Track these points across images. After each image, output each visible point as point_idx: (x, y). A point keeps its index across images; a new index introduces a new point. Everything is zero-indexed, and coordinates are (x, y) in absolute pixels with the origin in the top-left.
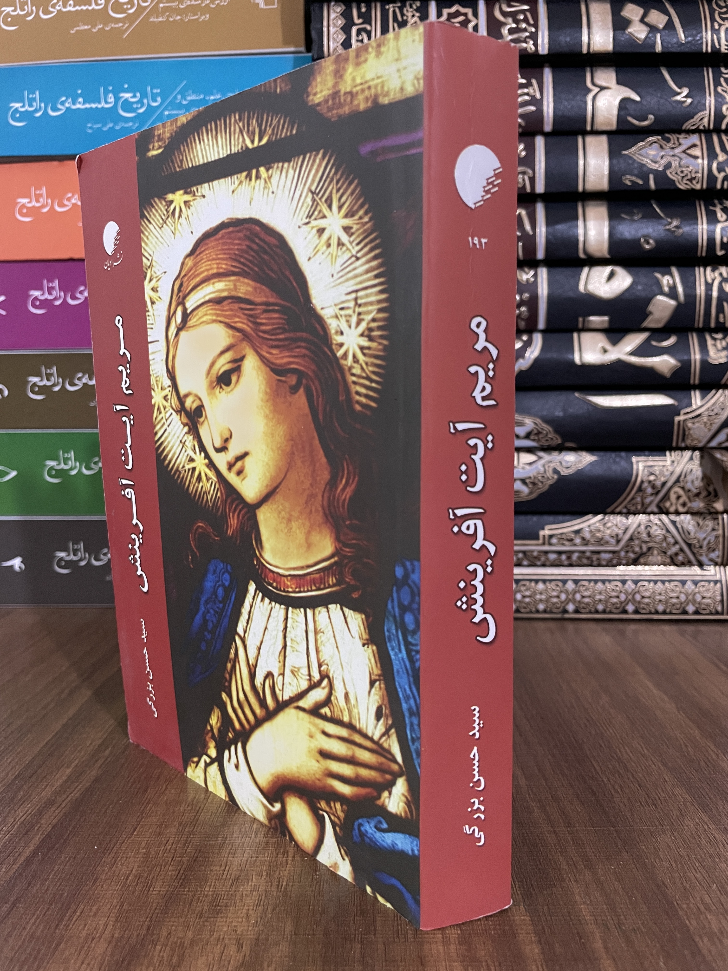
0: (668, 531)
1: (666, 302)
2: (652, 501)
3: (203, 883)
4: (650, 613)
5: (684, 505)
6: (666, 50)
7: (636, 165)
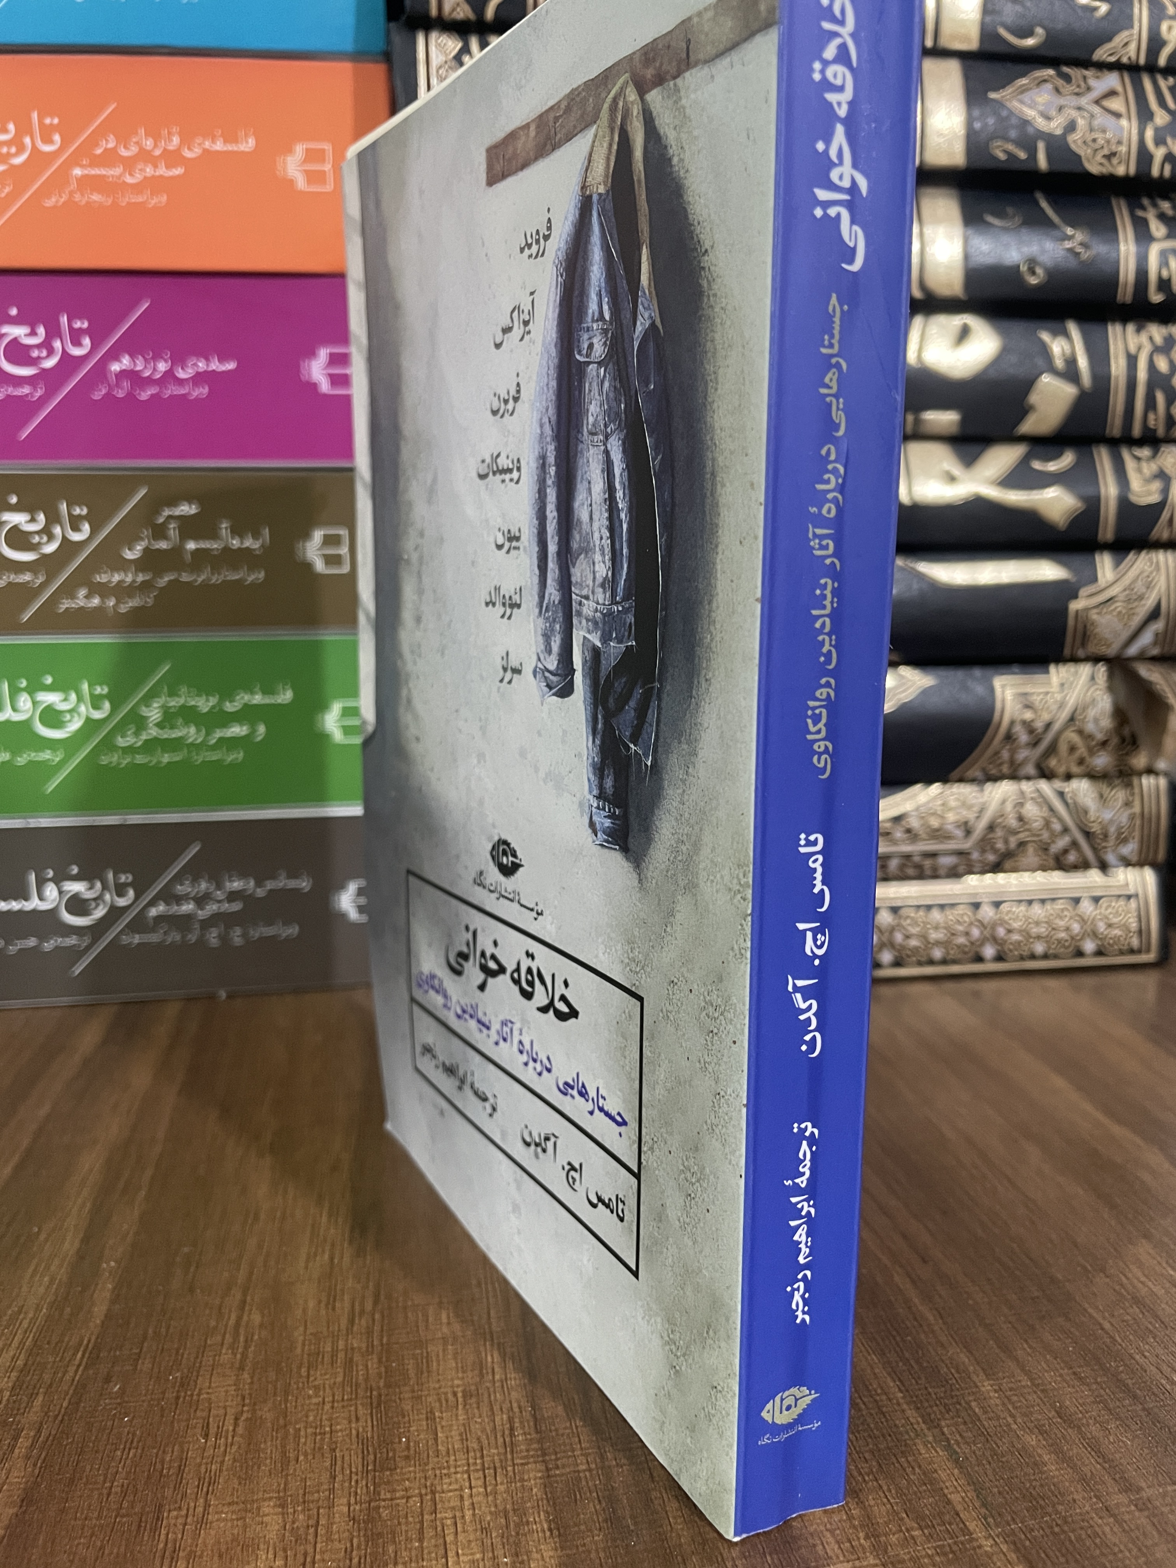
0: (1051, 809)
1: (1057, 388)
2: (1028, 757)
4: (1022, 958)
5: (1081, 762)
7: (1014, 121)
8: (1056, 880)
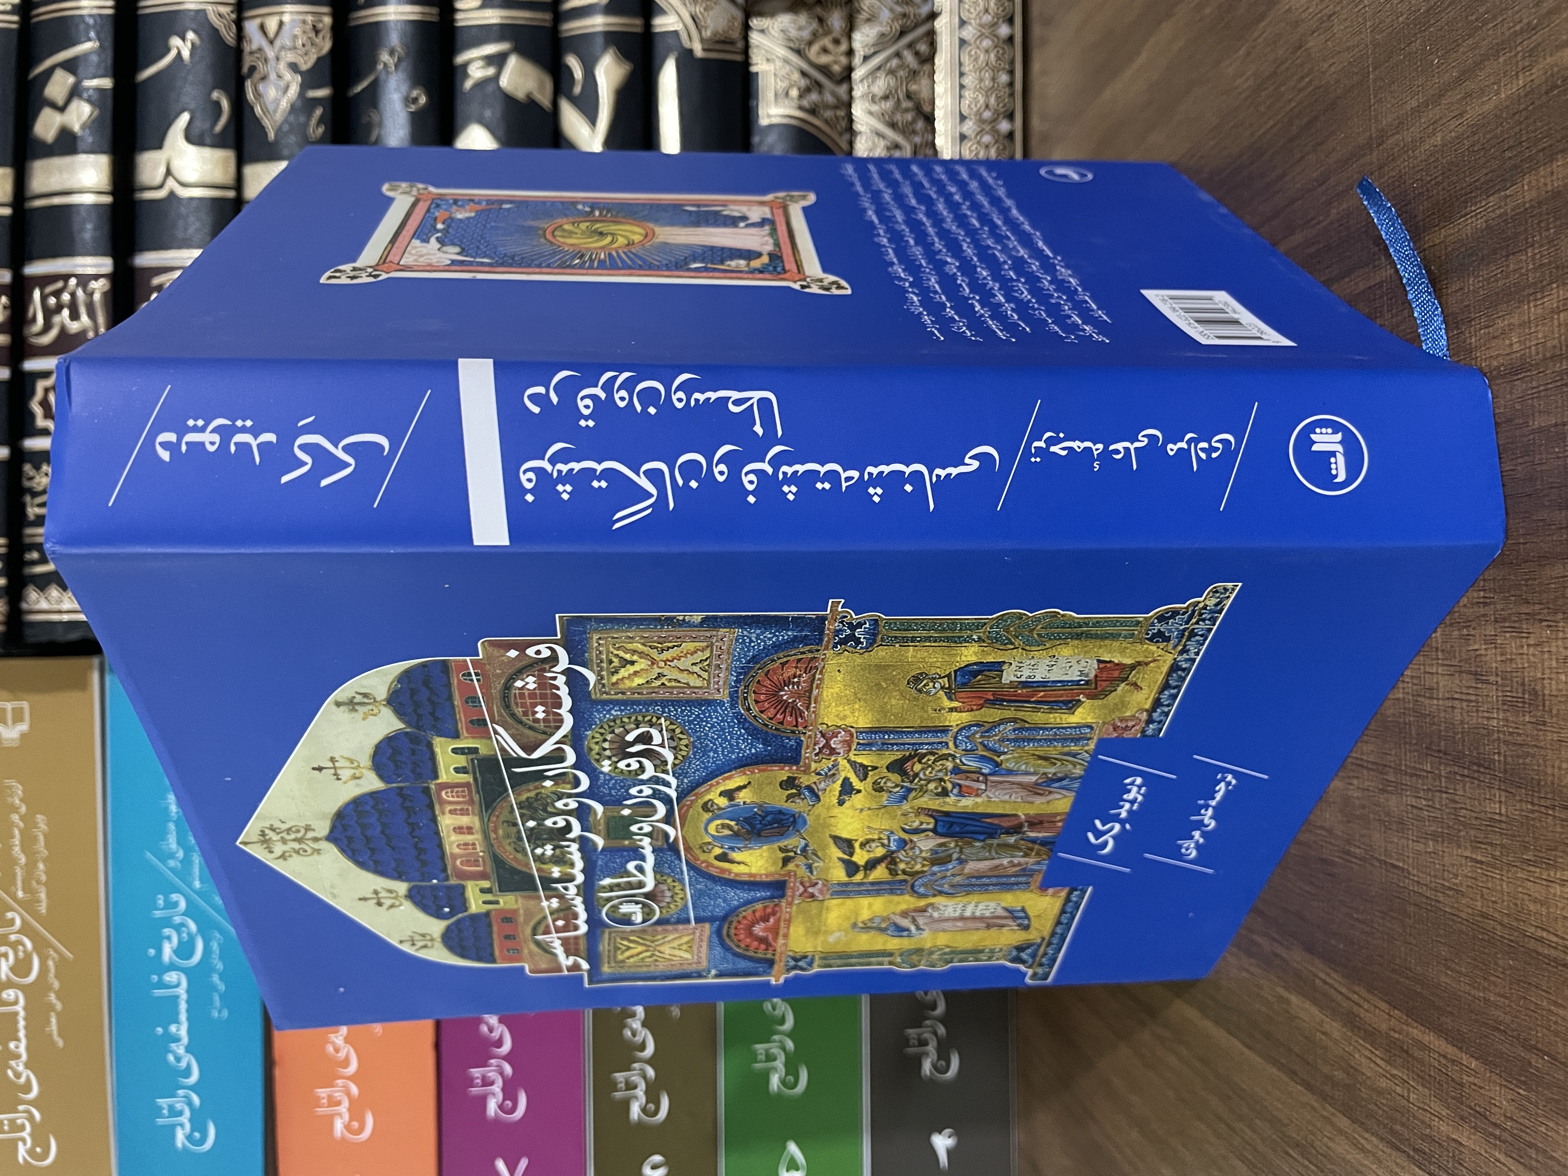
0: (879, 68)
1: (511, 73)
2: (831, 92)
3: (1485, 732)
4: (1012, 95)
5: (837, 42)
6: (110, 71)
7: (292, 119)
8: (942, 62)
